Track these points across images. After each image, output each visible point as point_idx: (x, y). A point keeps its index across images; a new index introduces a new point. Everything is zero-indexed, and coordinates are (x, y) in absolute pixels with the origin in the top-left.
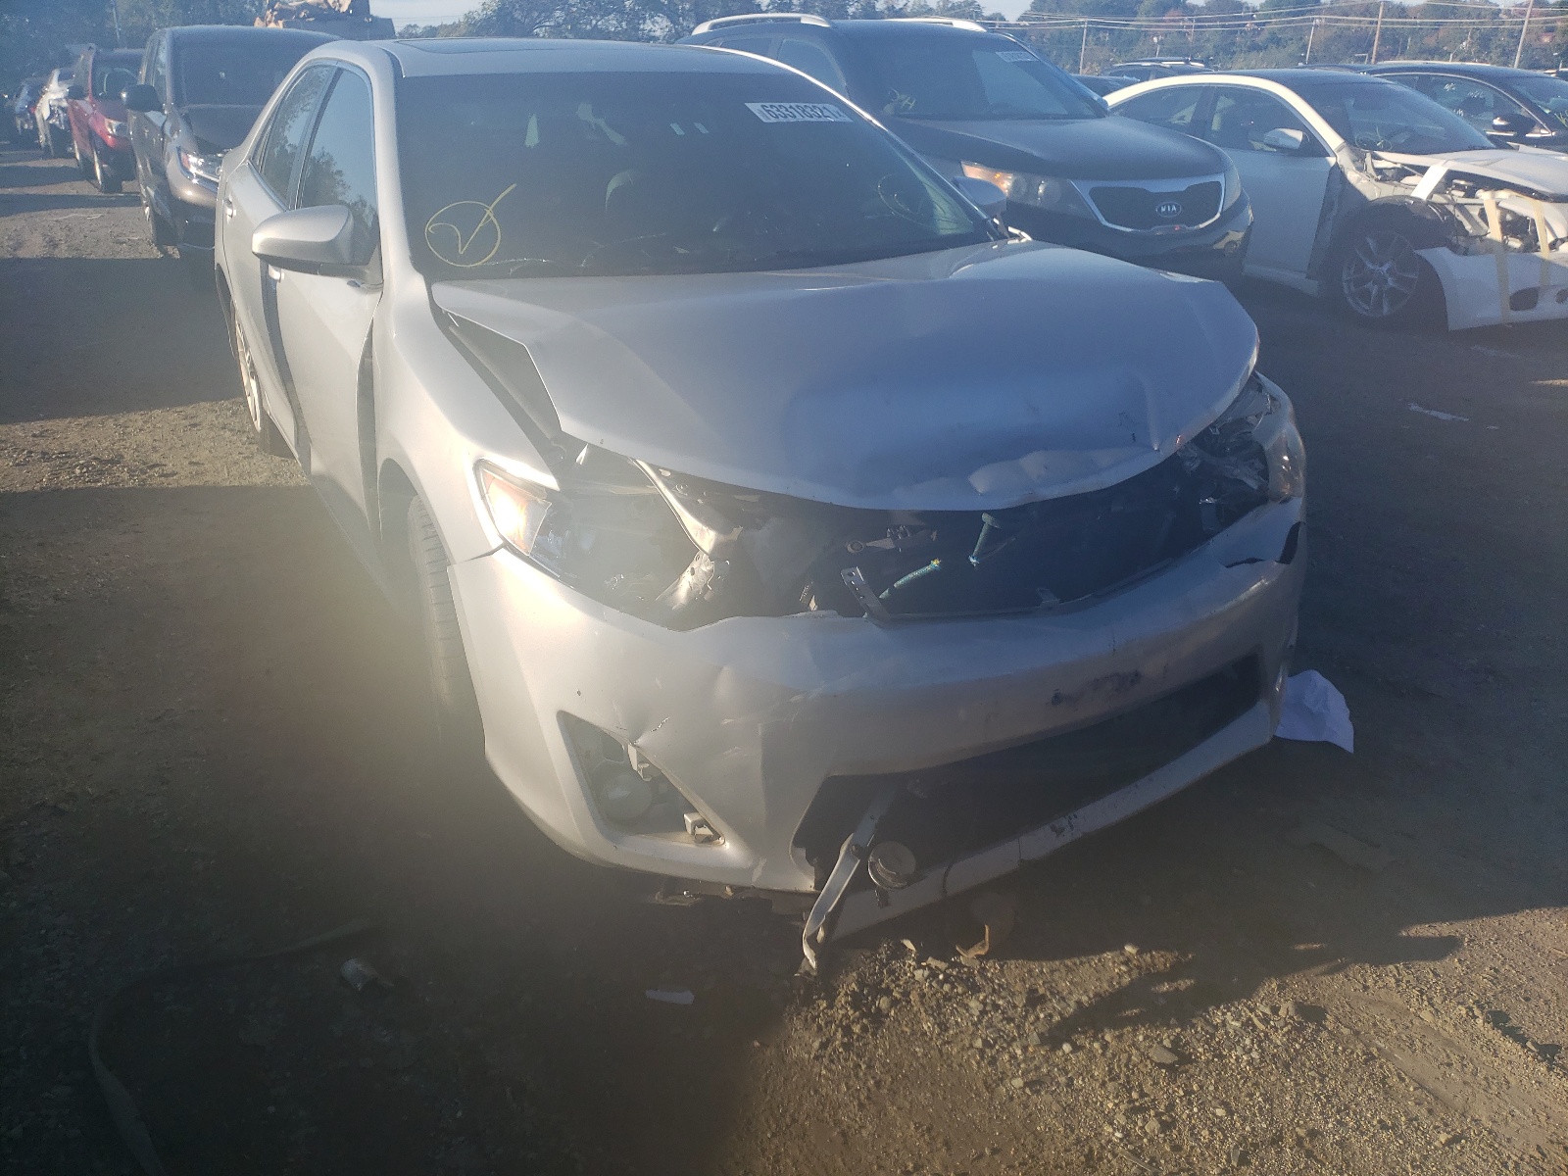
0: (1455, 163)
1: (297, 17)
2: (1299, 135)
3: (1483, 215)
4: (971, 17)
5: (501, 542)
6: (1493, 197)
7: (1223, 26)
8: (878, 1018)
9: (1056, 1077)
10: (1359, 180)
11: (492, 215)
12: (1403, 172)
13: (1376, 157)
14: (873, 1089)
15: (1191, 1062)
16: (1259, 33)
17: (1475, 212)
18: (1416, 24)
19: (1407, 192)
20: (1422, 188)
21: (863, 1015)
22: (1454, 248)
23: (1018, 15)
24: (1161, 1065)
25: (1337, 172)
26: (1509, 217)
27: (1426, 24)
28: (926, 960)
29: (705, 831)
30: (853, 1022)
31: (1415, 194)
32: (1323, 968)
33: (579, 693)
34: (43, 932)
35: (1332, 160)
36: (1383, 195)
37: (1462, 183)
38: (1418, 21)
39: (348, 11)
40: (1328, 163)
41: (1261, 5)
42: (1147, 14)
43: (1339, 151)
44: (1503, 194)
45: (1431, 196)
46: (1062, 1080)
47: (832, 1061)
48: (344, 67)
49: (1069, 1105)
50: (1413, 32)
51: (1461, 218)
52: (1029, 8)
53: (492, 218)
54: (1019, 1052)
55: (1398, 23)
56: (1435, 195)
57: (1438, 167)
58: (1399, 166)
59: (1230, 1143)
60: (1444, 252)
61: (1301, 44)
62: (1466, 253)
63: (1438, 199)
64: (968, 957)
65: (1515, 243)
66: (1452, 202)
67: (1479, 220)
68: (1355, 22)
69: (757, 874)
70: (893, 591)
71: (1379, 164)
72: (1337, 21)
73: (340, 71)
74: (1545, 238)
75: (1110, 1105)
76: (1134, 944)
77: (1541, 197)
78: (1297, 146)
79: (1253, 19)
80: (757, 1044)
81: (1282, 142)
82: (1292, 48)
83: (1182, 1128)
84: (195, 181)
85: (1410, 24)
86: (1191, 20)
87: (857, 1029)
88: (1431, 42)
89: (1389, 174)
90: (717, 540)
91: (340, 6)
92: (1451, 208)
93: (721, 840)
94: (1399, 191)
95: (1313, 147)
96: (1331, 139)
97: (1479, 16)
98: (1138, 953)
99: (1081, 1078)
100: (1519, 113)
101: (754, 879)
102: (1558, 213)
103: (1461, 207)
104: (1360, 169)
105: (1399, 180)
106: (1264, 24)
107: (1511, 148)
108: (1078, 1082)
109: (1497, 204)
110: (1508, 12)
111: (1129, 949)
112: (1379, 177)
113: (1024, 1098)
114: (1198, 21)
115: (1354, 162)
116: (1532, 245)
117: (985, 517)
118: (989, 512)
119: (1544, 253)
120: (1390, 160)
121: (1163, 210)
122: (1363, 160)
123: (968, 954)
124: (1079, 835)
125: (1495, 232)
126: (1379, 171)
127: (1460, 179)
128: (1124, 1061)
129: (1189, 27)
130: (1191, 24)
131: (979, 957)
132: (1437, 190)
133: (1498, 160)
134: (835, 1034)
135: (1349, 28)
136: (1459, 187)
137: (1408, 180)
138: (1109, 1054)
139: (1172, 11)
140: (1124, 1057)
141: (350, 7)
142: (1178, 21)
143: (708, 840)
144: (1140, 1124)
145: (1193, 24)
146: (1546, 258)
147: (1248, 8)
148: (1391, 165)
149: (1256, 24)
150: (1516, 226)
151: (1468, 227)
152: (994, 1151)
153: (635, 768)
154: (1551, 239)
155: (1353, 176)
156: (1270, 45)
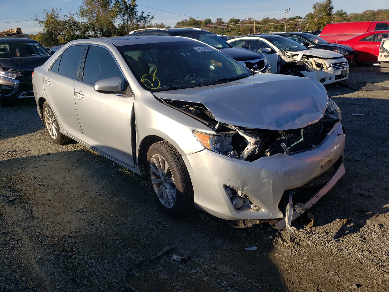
0: (304, 53)
1: (2, 35)
2: (270, 49)
3: (311, 63)
4: (163, 27)
5: (204, 148)
6: (312, 59)
7: (221, 27)
8: (298, 243)
9: (342, 248)
10: (284, 58)
11: (155, 76)
12: (293, 55)
13: (287, 53)
14: (308, 258)
15: (366, 239)
16: (228, 28)
17: (310, 63)
18: (261, 25)
19: (295, 60)
20: (298, 59)
21: (296, 244)
22: (307, 70)
23: (174, 27)
24: (361, 241)
25: (279, 57)
26: (316, 64)
27: (263, 25)
28: (300, 230)
29: (257, 208)
30: (294, 245)
31: (297, 60)
32: (375, 216)
33: (229, 180)
34: (91, 264)
35: (277, 54)
36: (290, 61)
37: (305, 57)
38: (261, 24)
39: (16, 33)
40: (277, 55)
41: (228, 22)
42: (203, 25)
43: (279, 52)
44: (314, 59)
45: (300, 60)
46: (344, 248)
47: (295, 254)
48: (90, 45)
49: (348, 253)
50: (261, 27)
51: (307, 64)
52: (176, 25)
53: (155, 77)
54: (331, 244)
55: (257, 25)
56: (301, 60)
57: (301, 54)
58: (292, 54)
59: (384, 253)
60: (305, 71)
61: (238, 30)
62: (309, 71)
63: (302, 60)
64: (307, 228)
65: (319, 69)
66: (305, 61)
67: (311, 64)
68: (248, 25)
69: (271, 215)
70: (291, 147)
71: (288, 54)
72: (245, 25)
73: (89, 46)
74: (325, 67)
75: (357, 251)
76: (338, 218)
77: (322, 58)
78: (270, 51)
79: (226, 25)
80: (277, 254)
81: (266, 51)
82: (236, 31)
83: (373, 252)
84: (2, 78)
85: (260, 25)
86: (213, 26)
87: (296, 247)
88: (265, 29)
89: (290, 56)
90: (255, 140)
91: (14, 32)
92: (305, 62)
93: (261, 209)
94: (293, 59)
95: (273, 52)
96: (277, 49)
97: (274, 23)
98: (340, 220)
99: (347, 247)
100: (306, 42)
101: (271, 217)
102: (326, 61)
103: (306, 62)
104: (284, 55)
105: (293, 57)
106: (229, 26)
107: (310, 49)
108: (347, 248)
109: (314, 61)
110: (279, 21)
111: (338, 220)
112: (288, 57)
113: (339, 253)
114: (215, 26)
115: (282, 54)
116: (322, 69)
117: (301, 129)
118: (302, 128)
119: (325, 70)
120: (290, 53)
121: (255, 66)
122: (284, 53)
123: (307, 227)
124: (321, 197)
125: (314, 66)
126: (288, 55)
127: (305, 56)
128: (353, 242)
129: (213, 28)
130: (213, 27)
131: (310, 227)
132: (301, 59)
133: (311, 52)
134: (292, 249)
135: (247, 27)
136: (305, 58)
137: (294, 57)
138: (349, 241)
139: (208, 24)
140: (353, 241)
141: (16, 32)
142: (210, 26)
143: (258, 210)
144: (365, 253)
145: (214, 27)
146: (326, 71)
147: (225, 23)
148: (290, 54)
149: (228, 26)
150: (318, 65)
151: (309, 66)
152: (341, 265)
153: (240, 195)
154: (326, 67)
155: (283, 57)
156: (231, 31)
